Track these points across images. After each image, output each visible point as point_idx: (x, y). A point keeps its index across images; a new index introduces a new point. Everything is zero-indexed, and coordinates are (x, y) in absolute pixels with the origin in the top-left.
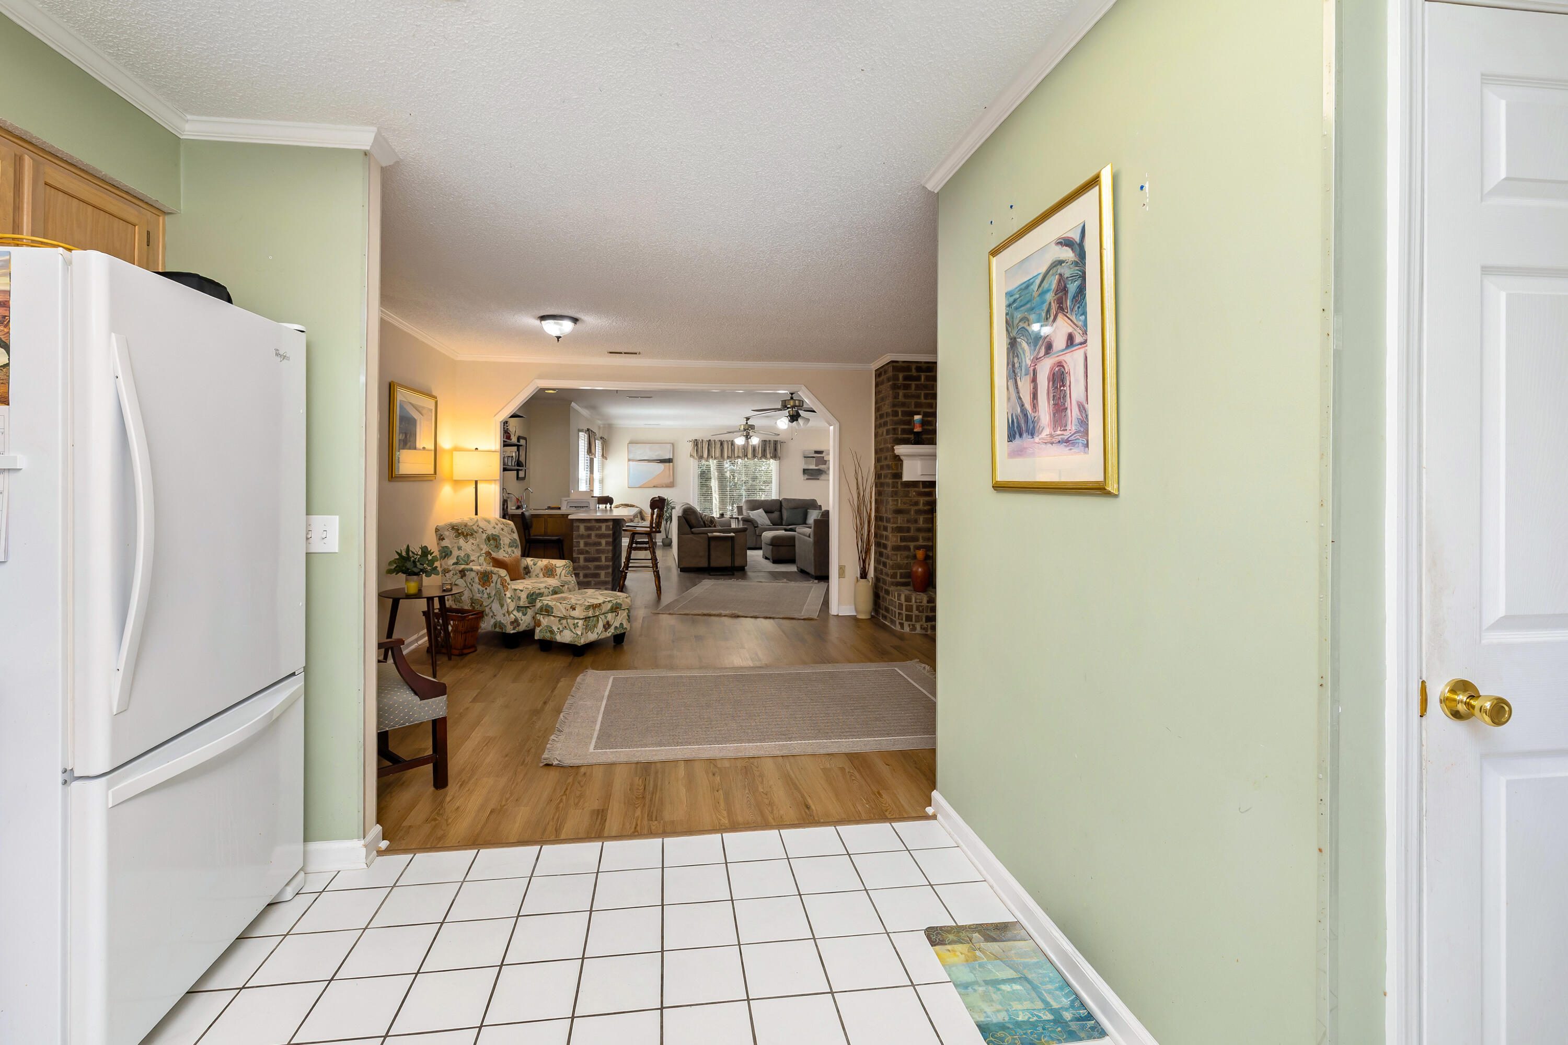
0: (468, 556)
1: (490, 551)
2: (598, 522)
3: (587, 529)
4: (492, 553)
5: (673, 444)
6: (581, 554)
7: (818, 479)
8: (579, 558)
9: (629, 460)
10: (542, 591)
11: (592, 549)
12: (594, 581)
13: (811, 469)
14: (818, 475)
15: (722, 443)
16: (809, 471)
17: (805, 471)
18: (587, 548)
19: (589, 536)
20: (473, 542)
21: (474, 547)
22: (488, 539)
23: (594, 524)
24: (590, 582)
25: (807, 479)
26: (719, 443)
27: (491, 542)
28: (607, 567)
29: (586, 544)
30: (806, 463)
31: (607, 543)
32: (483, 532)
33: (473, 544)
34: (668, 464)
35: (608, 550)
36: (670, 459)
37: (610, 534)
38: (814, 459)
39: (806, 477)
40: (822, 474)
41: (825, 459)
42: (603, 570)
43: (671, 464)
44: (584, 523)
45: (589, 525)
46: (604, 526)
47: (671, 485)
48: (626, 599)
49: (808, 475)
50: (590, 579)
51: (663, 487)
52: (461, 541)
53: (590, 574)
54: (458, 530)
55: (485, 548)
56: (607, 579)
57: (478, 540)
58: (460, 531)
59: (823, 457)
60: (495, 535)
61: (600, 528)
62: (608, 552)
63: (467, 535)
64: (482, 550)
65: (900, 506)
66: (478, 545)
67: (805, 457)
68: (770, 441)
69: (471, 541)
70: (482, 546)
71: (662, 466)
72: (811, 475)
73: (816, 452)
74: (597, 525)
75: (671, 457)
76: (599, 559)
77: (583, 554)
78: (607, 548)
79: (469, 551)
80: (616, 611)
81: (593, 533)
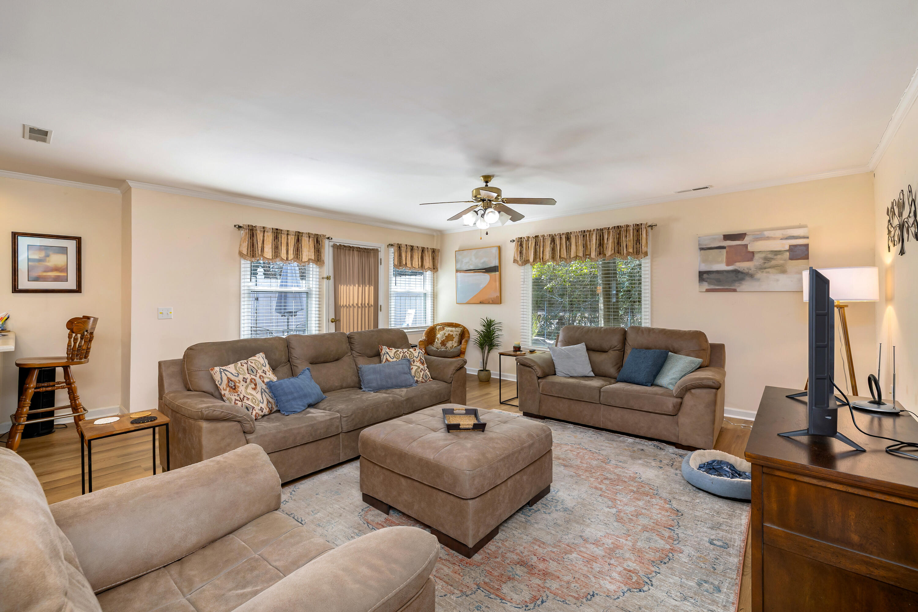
5: (500, 248)
7: (735, 291)
9: (457, 271)
13: (718, 272)
14: (735, 281)
15: (553, 240)
16: (712, 276)
17: (703, 276)
25: (708, 291)
26: (550, 239)
30: (704, 261)
34: (493, 274)
36: (495, 266)
38: (724, 251)
39: (706, 286)
40: (742, 279)
41: (750, 249)
43: (497, 273)
47: (498, 301)
49: (710, 283)
51: (489, 303)
59: (746, 246)
67: (702, 249)
68: (628, 226)
71: (486, 277)
72: (719, 282)
73: (727, 237)
75: (497, 265)
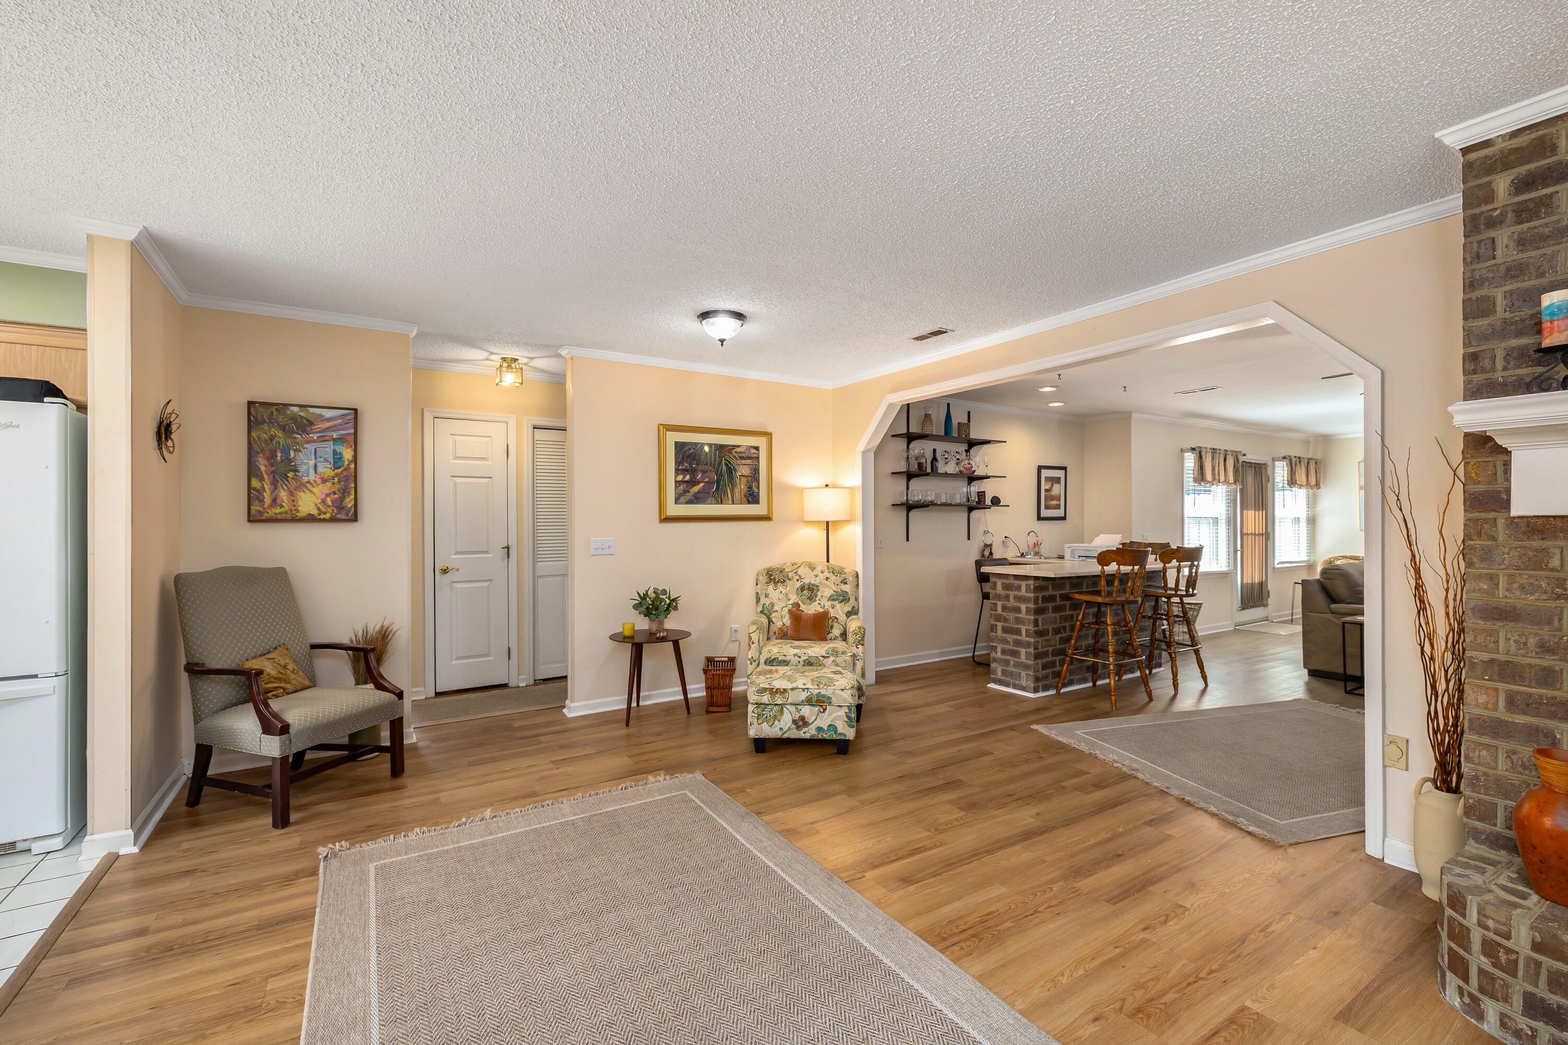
0: (773, 605)
1: (799, 602)
2: (1016, 579)
3: (1006, 587)
4: (801, 604)
6: (998, 621)
8: (996, 625)
10: (788, 658)
11: (1011, 616)
12: (1014, 661)
18: (1005, 614)
19: (1007, 598)
20: (782, 590)
21: (781, 596)
22: (802, 588)
23: (1012, 581)
24: (1009, 661)
27: (805, 592)
28: (1028, 645)
29: (1004, 608)
31: (1028, 610)
32: (798, 580)
33: (781, 592)
35: (1029, 620)
37: (1030, 597)
42: (1024, 648)
44: (1000, 578)
45: (1006, 581)
46: (1023, 584)
48: (840, 692)
50: (1008, 658)
52: (771, 587)
53: (1009, 650)
54: (771, 575)
55: (794, 598)
56: (1028, 662)
57: (788, 588)
58: (772, 577)
60: (813, 585)
61: (1018, 588)
62: (1029, 623)
63: (778, 582)
64: (789, 600)
65: (1503, 595)
66: (787, 594)
69: (781, 588)
70: (791, 596)
74: (1016, 582)
76: (1018, 632)
77: (1001, 622)
78: (1028, 617)
79: (775, 601)
80: (821, 706)
81: (1012, 594)
